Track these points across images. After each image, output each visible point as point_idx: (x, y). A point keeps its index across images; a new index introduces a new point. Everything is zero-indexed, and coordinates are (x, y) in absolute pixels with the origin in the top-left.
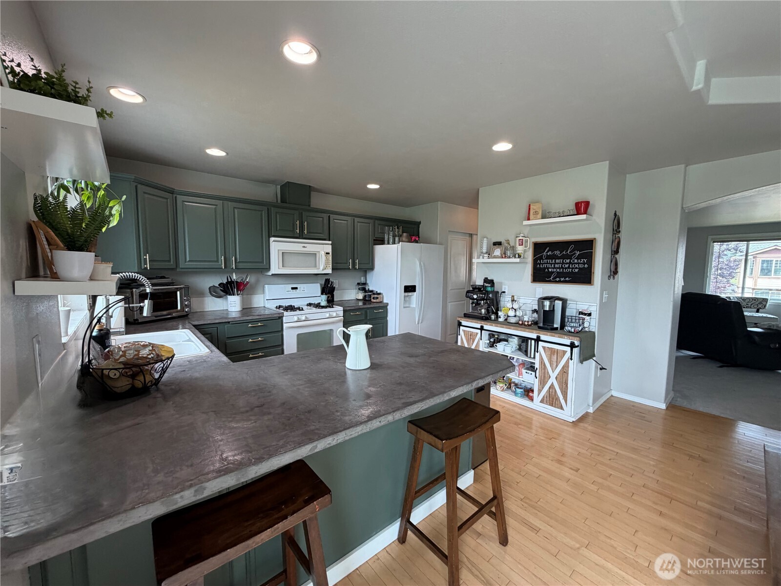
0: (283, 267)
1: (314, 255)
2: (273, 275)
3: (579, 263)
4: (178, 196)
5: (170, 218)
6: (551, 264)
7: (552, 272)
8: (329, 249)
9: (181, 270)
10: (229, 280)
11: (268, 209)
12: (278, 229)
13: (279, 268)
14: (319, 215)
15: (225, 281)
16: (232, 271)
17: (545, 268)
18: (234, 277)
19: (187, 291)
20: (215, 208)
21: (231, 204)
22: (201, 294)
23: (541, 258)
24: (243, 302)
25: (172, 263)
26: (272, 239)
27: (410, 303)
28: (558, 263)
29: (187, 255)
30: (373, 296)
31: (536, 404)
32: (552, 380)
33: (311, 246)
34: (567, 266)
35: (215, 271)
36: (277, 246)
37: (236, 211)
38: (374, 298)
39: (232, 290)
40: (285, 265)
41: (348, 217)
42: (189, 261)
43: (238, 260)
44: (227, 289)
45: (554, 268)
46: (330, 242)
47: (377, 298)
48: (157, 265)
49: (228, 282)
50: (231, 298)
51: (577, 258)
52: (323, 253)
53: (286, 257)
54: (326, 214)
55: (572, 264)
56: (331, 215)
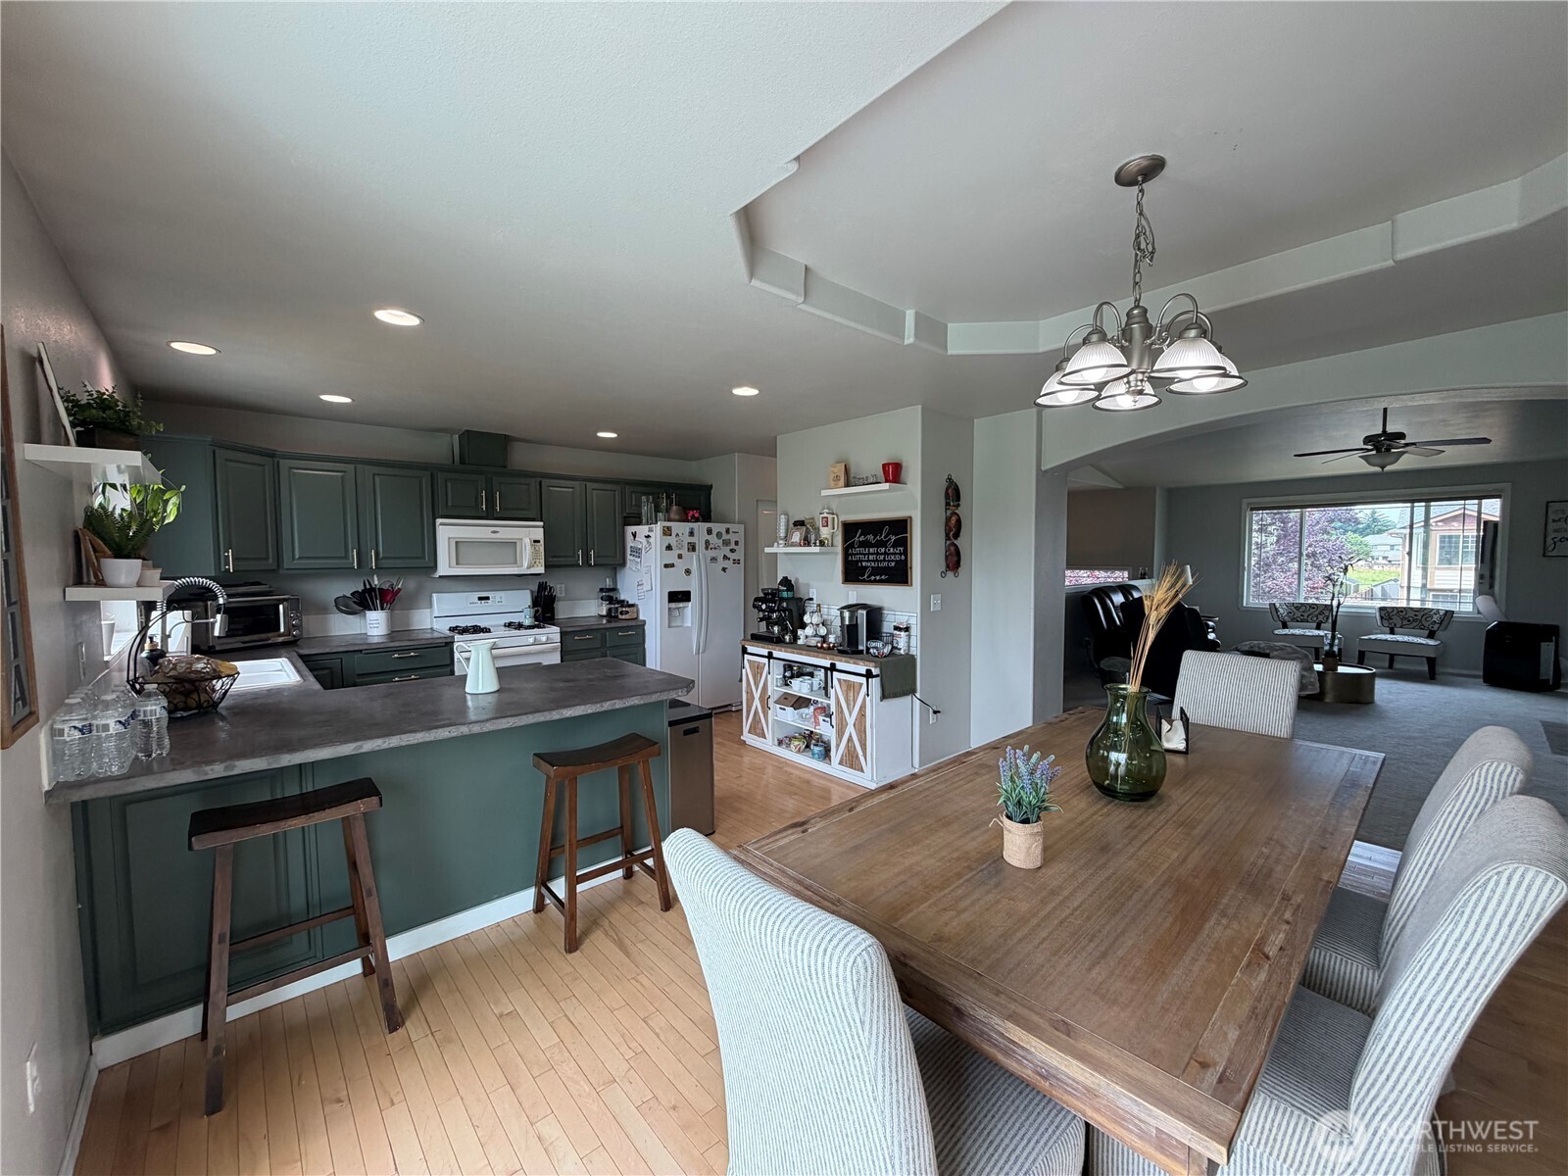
0: (457, 564)
1: (512, 544)
2: (440, 577)
3: (895, 554)
4: (281, 461)
5: (267, 495)
6: (865, 554)
7: (866, 568)
8: (539, 534)
9: (286, 572)
10: (368, 587)
11: (432, 474)
12: (450, 504)
13: (450, 567)
14: (523, 480)
15: (360, 588)
16: (372, 572)
17: (857, 562)
18: (376, 582)
19: (296, 605)
20: (342, 477)
21: (371, 470)
22: (323, 610)
23: (852, 546)
24: (391, 621)
25: (271, 560)
26: (439, 521)
27: (683, 621)
28: (872, 554)
29: (296, 551)
30: (620, 610)
31: (835, 768)
32: (850, 730)
33: (507, 531)
34: (882, 557)
35: (344, 572)
36: (448, 533)
37: (377, 479)
38: (622, 613)
39: (373, 604)
40: (461, 561)
41: (574, 483)
42: (300, 558)
43: (381, 556)
44: (364, 601)
45: (868, 561)
46: (542, 523)
47: (627, 612)
48: (245, 566)
49: (365, 590)
50: (372, 615)
51: (894, 546)
52: (527, 541)
53: (462, 548)
54: (533, 480)
55: (888, 554)
56: (543, 481)
